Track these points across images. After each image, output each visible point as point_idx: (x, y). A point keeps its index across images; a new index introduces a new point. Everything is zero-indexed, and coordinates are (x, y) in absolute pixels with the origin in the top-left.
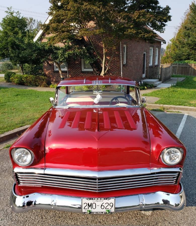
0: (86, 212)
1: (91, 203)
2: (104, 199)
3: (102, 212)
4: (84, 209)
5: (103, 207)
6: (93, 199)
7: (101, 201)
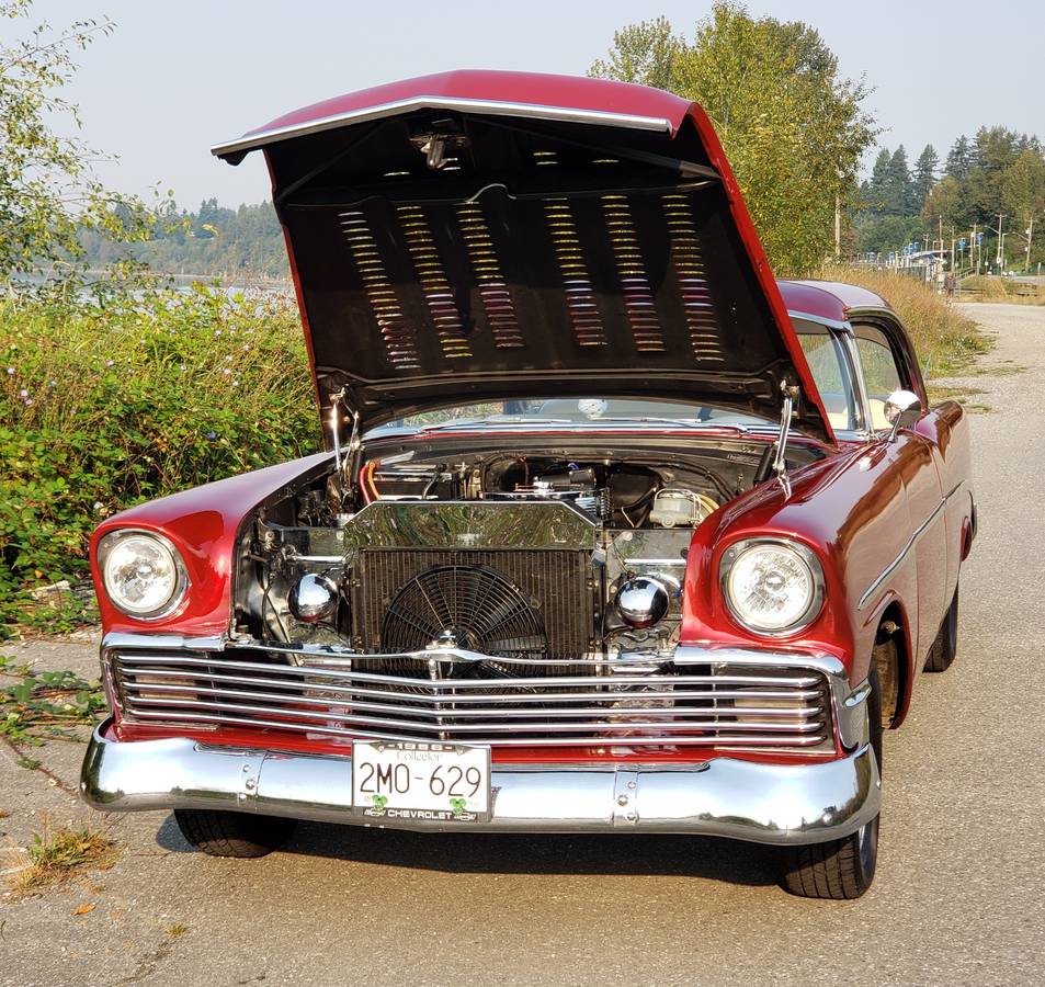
0: (369, 808)
1: (390, 766)
2: (444, 749)
3: (436, 813)
4: (362, 790)
5: (437, 786)
6: (396, 747)
7: (430, 758)
